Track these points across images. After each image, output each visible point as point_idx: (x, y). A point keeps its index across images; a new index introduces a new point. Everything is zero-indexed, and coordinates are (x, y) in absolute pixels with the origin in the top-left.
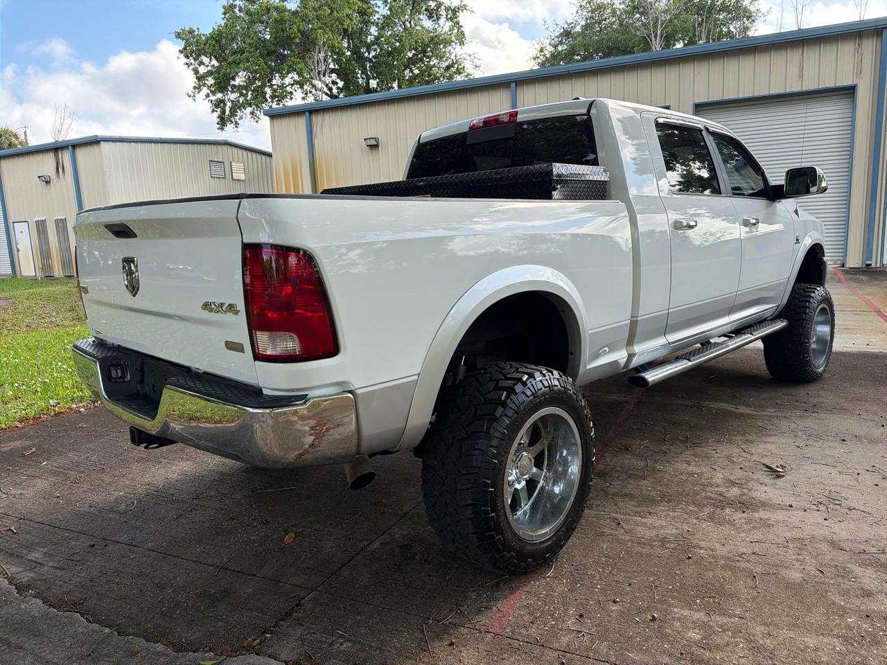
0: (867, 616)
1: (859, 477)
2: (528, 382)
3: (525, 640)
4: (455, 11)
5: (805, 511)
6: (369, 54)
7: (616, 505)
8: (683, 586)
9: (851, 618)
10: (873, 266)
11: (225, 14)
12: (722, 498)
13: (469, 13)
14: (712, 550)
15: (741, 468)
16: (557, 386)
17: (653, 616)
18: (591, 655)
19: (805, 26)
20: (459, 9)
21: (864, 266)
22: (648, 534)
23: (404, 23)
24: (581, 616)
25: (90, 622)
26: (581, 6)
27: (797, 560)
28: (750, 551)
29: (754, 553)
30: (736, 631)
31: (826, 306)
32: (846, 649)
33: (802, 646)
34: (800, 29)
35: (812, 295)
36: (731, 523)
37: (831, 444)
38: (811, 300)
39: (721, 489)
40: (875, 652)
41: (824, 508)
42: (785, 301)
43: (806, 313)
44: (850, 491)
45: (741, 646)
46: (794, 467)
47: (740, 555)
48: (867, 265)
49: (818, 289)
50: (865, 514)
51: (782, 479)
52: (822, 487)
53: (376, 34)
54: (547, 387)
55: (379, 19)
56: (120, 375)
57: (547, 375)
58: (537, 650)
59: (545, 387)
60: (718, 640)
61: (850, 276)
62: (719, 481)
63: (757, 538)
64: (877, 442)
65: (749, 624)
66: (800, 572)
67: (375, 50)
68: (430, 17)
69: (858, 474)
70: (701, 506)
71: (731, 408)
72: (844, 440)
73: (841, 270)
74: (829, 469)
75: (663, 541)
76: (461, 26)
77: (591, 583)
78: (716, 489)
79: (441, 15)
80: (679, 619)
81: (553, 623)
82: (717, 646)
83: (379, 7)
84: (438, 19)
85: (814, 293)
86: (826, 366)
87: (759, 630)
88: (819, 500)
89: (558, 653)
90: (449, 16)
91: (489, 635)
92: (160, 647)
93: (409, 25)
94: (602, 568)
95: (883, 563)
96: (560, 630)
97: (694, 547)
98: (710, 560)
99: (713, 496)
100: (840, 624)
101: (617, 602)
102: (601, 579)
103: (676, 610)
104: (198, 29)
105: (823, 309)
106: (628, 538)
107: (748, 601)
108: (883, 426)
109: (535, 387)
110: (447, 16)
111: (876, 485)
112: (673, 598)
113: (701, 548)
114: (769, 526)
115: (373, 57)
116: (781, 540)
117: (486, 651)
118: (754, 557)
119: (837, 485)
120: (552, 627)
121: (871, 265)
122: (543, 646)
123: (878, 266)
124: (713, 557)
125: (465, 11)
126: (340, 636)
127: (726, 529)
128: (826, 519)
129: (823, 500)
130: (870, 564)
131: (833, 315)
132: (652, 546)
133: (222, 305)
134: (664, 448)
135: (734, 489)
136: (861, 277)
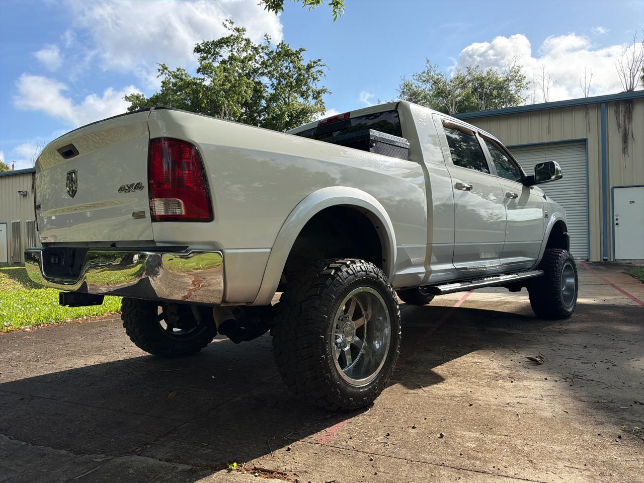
0: (599, 435)
1: (595, 365)
2: (350, 266)
3: (344, 447)
4: (319, 93)
5: (556, 381)
6: (260, 118)
7: (419, 378)
8: (464, 420)
9: (587, 436)
10: (608, 261)
11: (162, 87)
12: (497, 375)
13: (329, 94)
14: (488, 401)
15: (511, 360)
16: (372, 272)
17: (441, 434)
18: (393, 455)
19: (550, 101)
20: (322, 91)
21: (602, 261)
22: (441, 393)
23: (284, 99)
24: (388, 435)
25: (12, 439)
26: (403, 92)
27: (549, 406)
28: (516, 402)
29: (518, 403)
30: (502, 443)
31: (570, 264)
32: (583, 452)
33: (550, 451)
34: (547, 103)
35: (560, 255)
36: (503, 388)
37: (577, 349)
38: (559, 258)
39: (496, 371)
40: (604, 453)
41: (570, 380)
42: (541, 257)
43: (556, 267)
44: (589, 372)
45: (506, 450)
46: (550, 360)
47: (508, 404)
48: (604, 260)
49: (564, 251)
50: (599, 383)
51: (540, 366)
52: (569, 370)
53: (265, 105)
54: (364, 271)
55: (267, 96)
56: (57, 262)
57: (364, 263)
58: (353, 453)
59: (363, 271)
60: (488, 447)
61: (592, 267)
62: (495, 367)
63: (520, 395)
64: (609, 348)
65: (512, 439)
66: (551, 412)
67: (264, 115)
68: (302, 96)
69: (595, 363)
70: (481, 379)
71: (506, 330)
72: (586, 347)
73: (587, 263)
74: (574, 361)
75: (453, 397)
76: (323, 103)
77: (397, 418)
78: (492, 371)
79: (309, 95)
80: (460, 437)
81: (367, 439)
82: (488, 451)
83: (268, 88)
84: (307, 97)
85: (561, 253)
86: (574, 308)
87: (519, 442)
88: (567, 376)
89: (368, 454)
90: (315, 96)
91: (317, 445)
92: (63, 452)
93: (288, 101)
94: (406, 411)
95: (611, 408)
96: (371, 442)
97: (475, 400)
98: (485, 406)
99: (490, 374)
100: (579, 439)
101: (415, 428)
102: (404, 416)
103: (458, 432)
104: (143, 95)
105: (568, 266)
106: (426, 395)
107: (512, 427)
108: (614, 340)
109: (356, 269)
110: (313, 95)
111: (608, 369)
112: (456, 426)
113: (479, 400)
114: (530, 389)
115: (262, 120)
116: (538, 396)
117: (314, 453)
118: (518, 405)
119: (580, 369)
120: (366, 441)
121: (607, 260)
122: (357, 451)
123: (612, 260)
124: (488, 405)
125: (326, 93)
126: (204, 446)
127: (498, 391)
128: (571, 386)
129: (570, 376)
130: (602, 408)
131: (576, 272)
132: (443, 400)
133: (132, 185)
134: (456, 350)
135: (505, 370)
136: (601, 267)
